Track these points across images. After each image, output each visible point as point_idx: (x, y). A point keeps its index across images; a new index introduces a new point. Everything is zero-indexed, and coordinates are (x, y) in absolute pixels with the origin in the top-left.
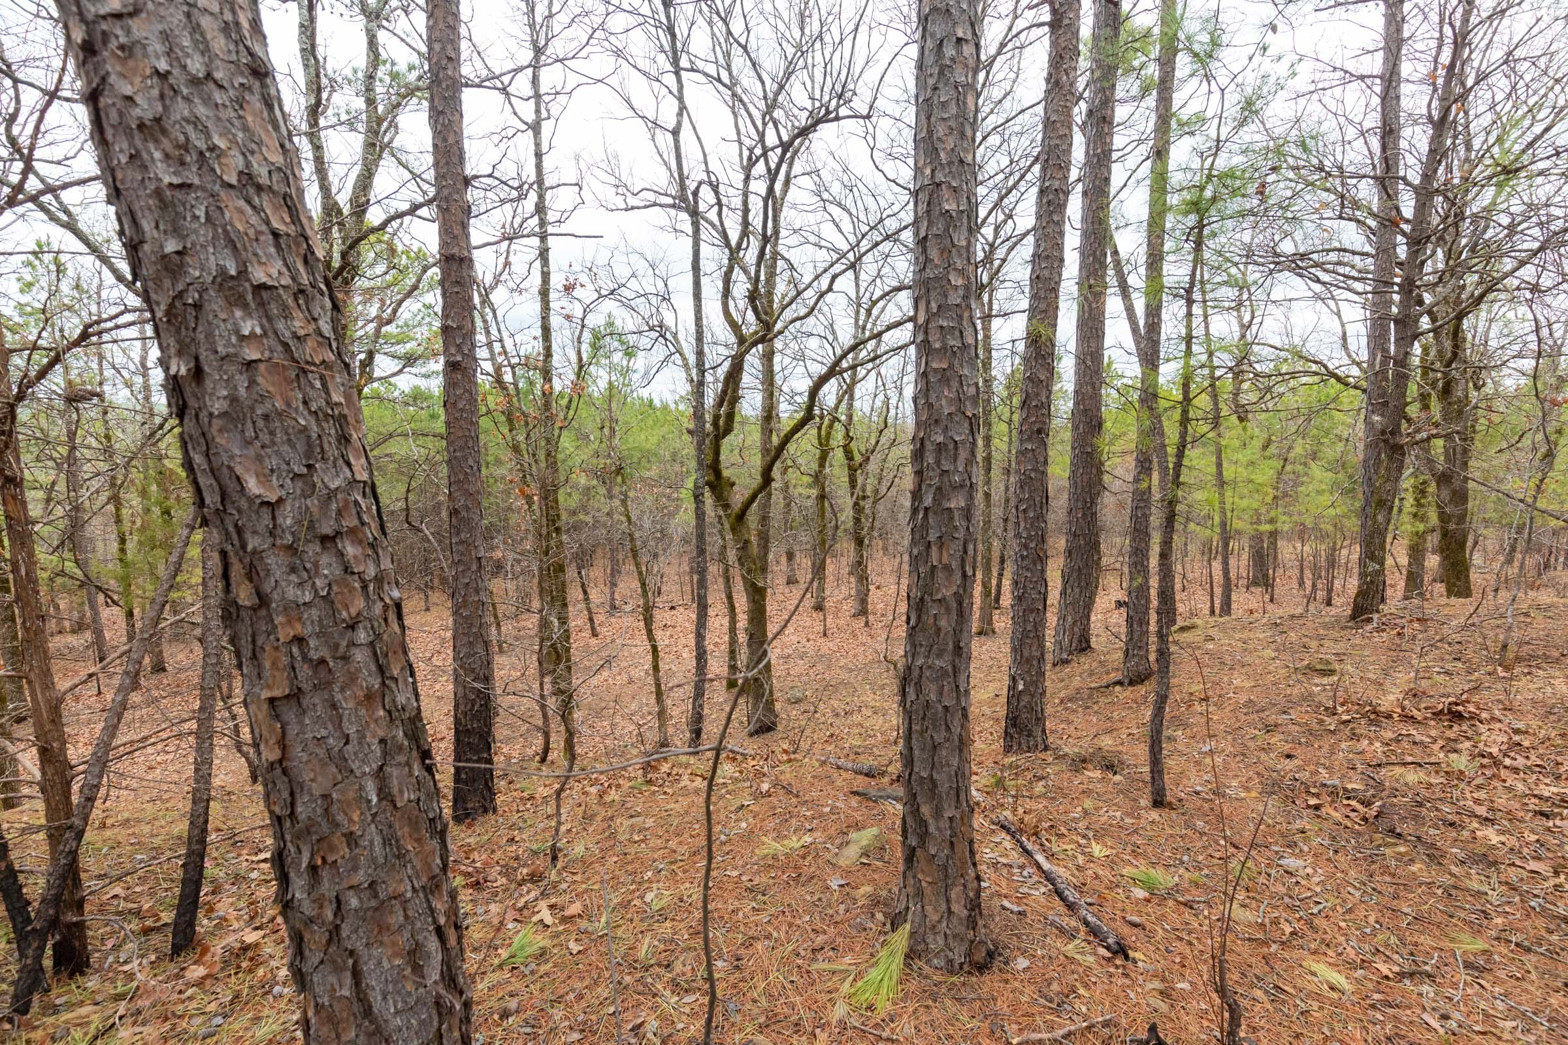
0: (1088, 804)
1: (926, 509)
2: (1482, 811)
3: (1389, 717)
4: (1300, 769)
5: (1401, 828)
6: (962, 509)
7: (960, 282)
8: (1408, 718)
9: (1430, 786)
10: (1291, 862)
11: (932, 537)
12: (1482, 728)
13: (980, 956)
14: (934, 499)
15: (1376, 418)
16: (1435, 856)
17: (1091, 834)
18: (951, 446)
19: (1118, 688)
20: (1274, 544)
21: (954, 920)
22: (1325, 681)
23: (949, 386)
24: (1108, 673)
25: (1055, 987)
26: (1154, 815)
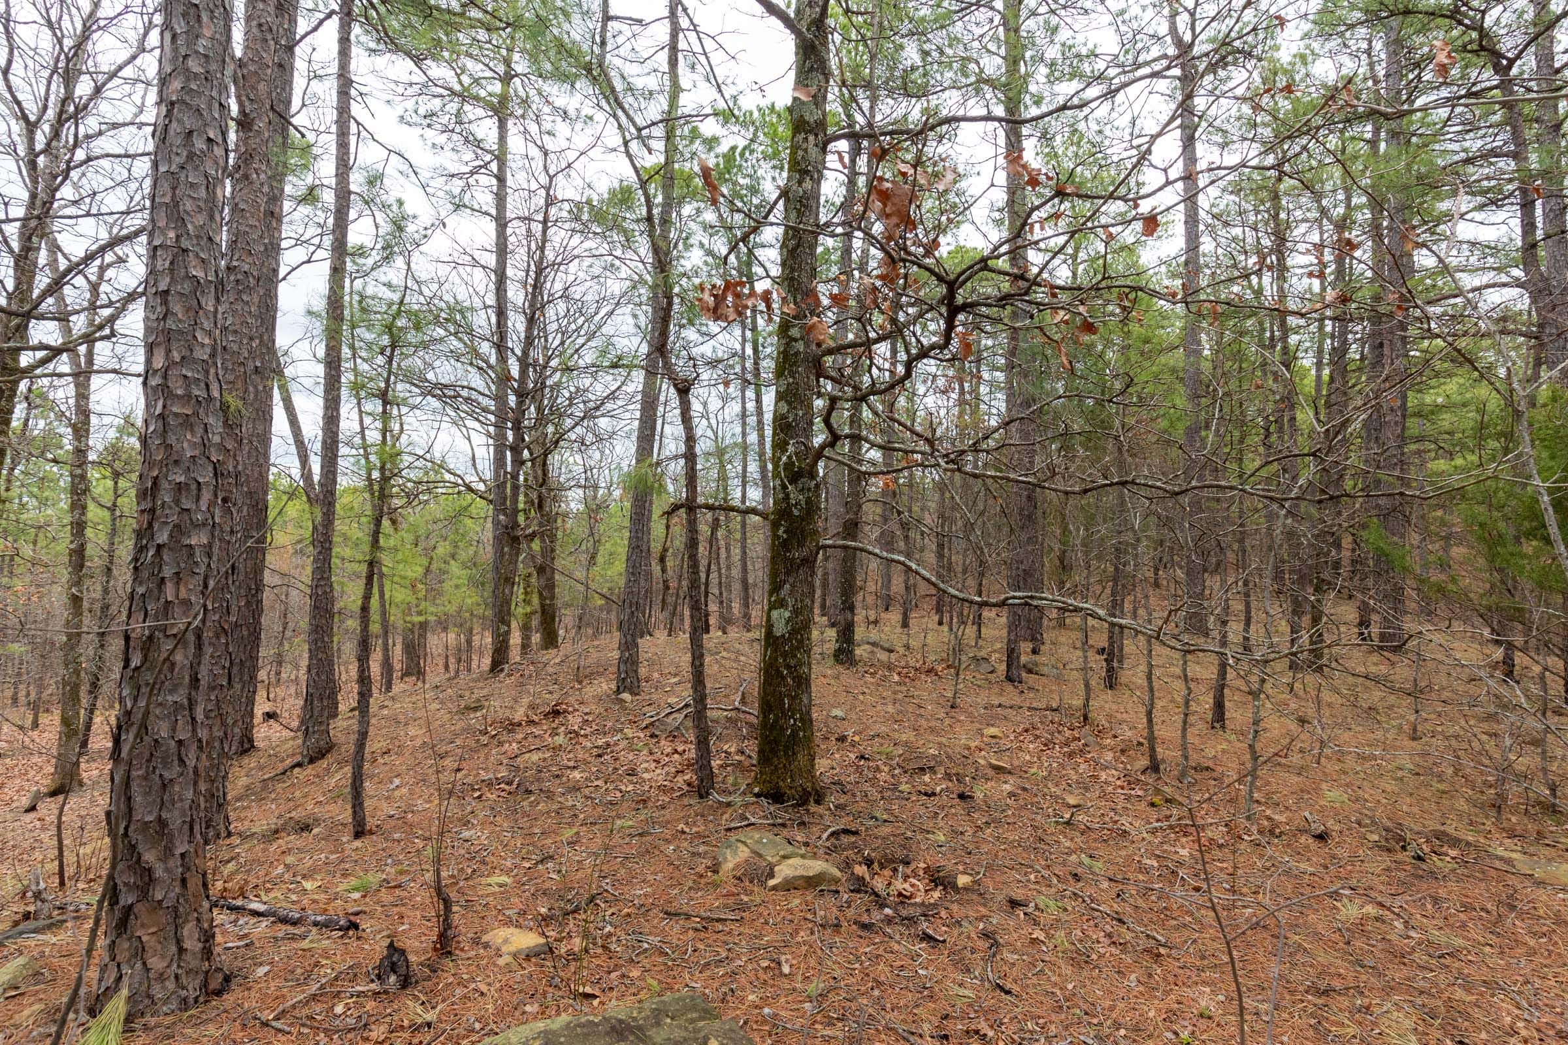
0: (289, 859)
1: (159, 547)
2: (571, 764)
3: (520, 725)
4: (466, 776)
5: (532, 788)
6: (204, 546)
7: (207, 341)
8: (531, 722)
9: (545, 760)
10: (466, 834)
11: (168, 572)
12: (570, 717)
13: (215, 983)
14: (171, 536)
15: (502, 517)
16: (550, 795)
17: (299, 879)
18: (194, 487)
19: (297, 770)
20: (423, 636)
21: (187, 957)
22: (479, 714)
23: (192, 431)
24: (283, 761)
25: (299, 971)
26: (358, 843)
